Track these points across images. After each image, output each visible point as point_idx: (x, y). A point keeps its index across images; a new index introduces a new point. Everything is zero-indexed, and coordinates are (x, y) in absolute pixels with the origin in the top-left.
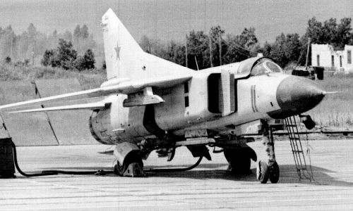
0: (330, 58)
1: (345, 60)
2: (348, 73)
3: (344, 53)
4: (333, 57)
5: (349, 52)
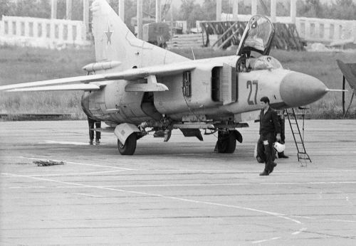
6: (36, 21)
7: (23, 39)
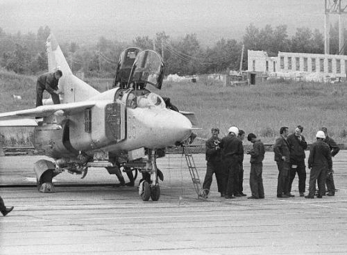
0: (265, 64)
1: (278, 65)
2: (279, 78)
3: (277, 59)
4: (267, 62)
5: (282, 58)
6: (309, 56)
7: (298, 73)
